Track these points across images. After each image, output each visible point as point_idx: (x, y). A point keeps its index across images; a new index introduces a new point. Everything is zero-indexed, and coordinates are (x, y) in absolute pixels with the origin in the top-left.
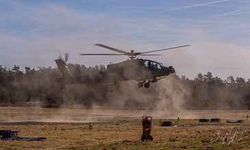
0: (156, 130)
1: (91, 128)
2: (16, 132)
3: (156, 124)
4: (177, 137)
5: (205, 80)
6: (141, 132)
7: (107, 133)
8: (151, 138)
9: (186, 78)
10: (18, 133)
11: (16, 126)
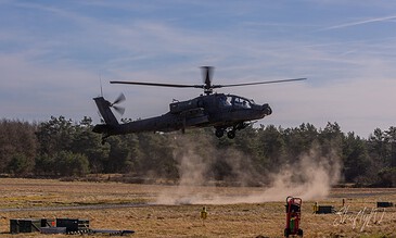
0: (308, 220)
1: (204, 216)
2: (87, 222)
3: (308, 210)
4: (342, 232)
5: (387, 139)
6: (283, 223)
7: (229, 225)
8: (301, 233)
9: (355, 136)
10: (91, 223)
11: (87, 213)
